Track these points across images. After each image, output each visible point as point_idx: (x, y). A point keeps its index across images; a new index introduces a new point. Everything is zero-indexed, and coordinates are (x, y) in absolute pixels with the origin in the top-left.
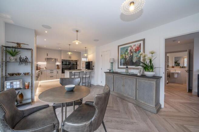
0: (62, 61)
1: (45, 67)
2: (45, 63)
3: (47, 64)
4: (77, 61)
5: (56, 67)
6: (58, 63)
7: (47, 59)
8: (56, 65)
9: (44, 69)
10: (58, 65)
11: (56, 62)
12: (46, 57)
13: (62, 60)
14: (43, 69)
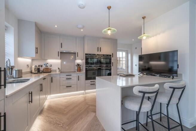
0: (86, 57)
1: (59, 69)
3: (61, 63)
4: (110, 55)
5: (76, 68)
6: (78, 61)
7: (61, 53)
8: (76, 64)
9: (58, 72)
10: (78, 65)
11: (75, 59)
12: (60, 49)
13: (86, 54)
14: (56, 71)
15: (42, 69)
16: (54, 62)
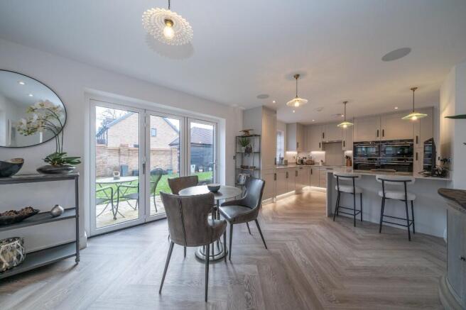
0: (354, 147)
1: (322, 161)
2: (323, 153)
3: (326, 155)
4: (412, 140)
5: (346, 161)
6: (347, 152)
7: (323, 143)
8: (345, 156)
9: (321, 164)
10: (347, 157)
11: (343, 150)
12: (321, 140)
13: (354, 143)
14: (319, 163)
15: (305, 161)
16: (318, 154)
